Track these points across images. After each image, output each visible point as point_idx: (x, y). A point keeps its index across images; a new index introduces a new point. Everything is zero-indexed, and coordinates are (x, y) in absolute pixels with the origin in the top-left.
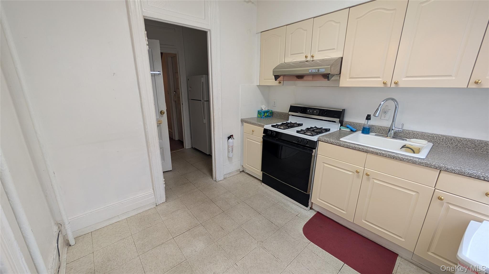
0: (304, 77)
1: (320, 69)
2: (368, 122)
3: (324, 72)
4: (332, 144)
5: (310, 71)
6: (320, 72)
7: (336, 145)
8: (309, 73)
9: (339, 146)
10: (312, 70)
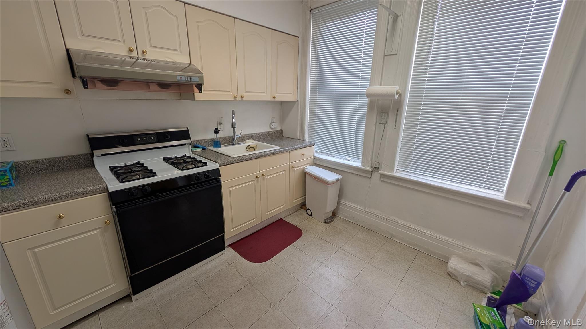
0: (119, 84)
1: (192, 78)
2: (217, 135)
3: (198, 82)
4: (233, 164)
5: (178, 78)
6: (193, 82)
7: (237, 163)
8: (177, 81)
9: (239, 162)
10: (181, 77)
